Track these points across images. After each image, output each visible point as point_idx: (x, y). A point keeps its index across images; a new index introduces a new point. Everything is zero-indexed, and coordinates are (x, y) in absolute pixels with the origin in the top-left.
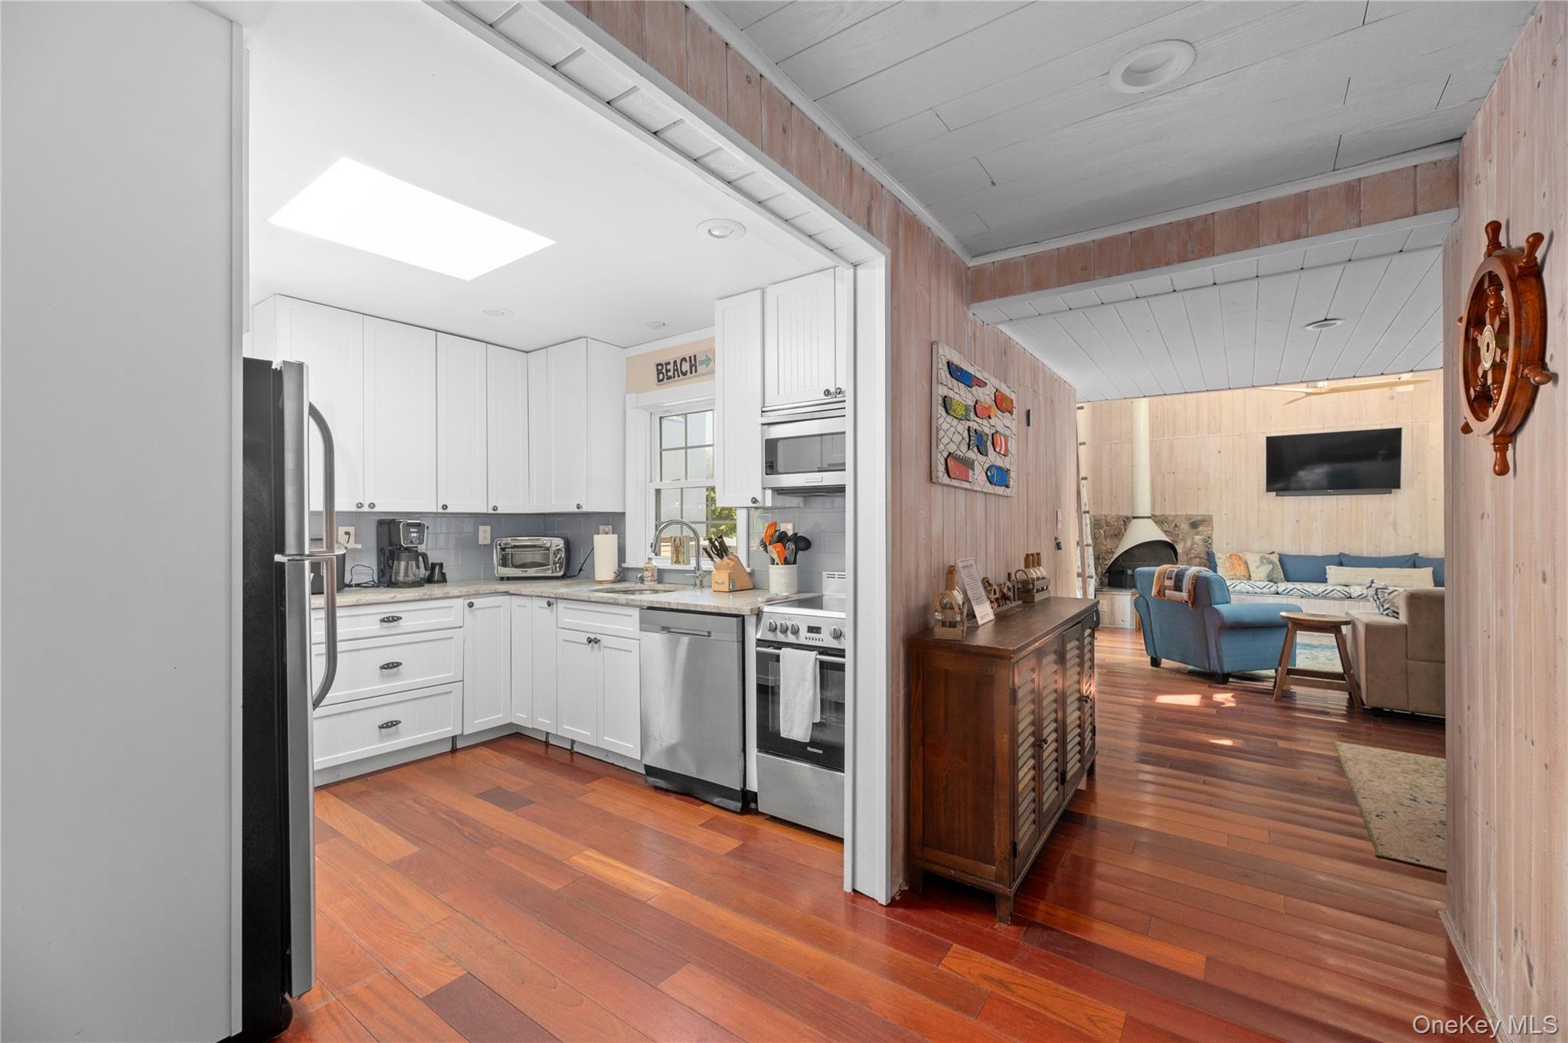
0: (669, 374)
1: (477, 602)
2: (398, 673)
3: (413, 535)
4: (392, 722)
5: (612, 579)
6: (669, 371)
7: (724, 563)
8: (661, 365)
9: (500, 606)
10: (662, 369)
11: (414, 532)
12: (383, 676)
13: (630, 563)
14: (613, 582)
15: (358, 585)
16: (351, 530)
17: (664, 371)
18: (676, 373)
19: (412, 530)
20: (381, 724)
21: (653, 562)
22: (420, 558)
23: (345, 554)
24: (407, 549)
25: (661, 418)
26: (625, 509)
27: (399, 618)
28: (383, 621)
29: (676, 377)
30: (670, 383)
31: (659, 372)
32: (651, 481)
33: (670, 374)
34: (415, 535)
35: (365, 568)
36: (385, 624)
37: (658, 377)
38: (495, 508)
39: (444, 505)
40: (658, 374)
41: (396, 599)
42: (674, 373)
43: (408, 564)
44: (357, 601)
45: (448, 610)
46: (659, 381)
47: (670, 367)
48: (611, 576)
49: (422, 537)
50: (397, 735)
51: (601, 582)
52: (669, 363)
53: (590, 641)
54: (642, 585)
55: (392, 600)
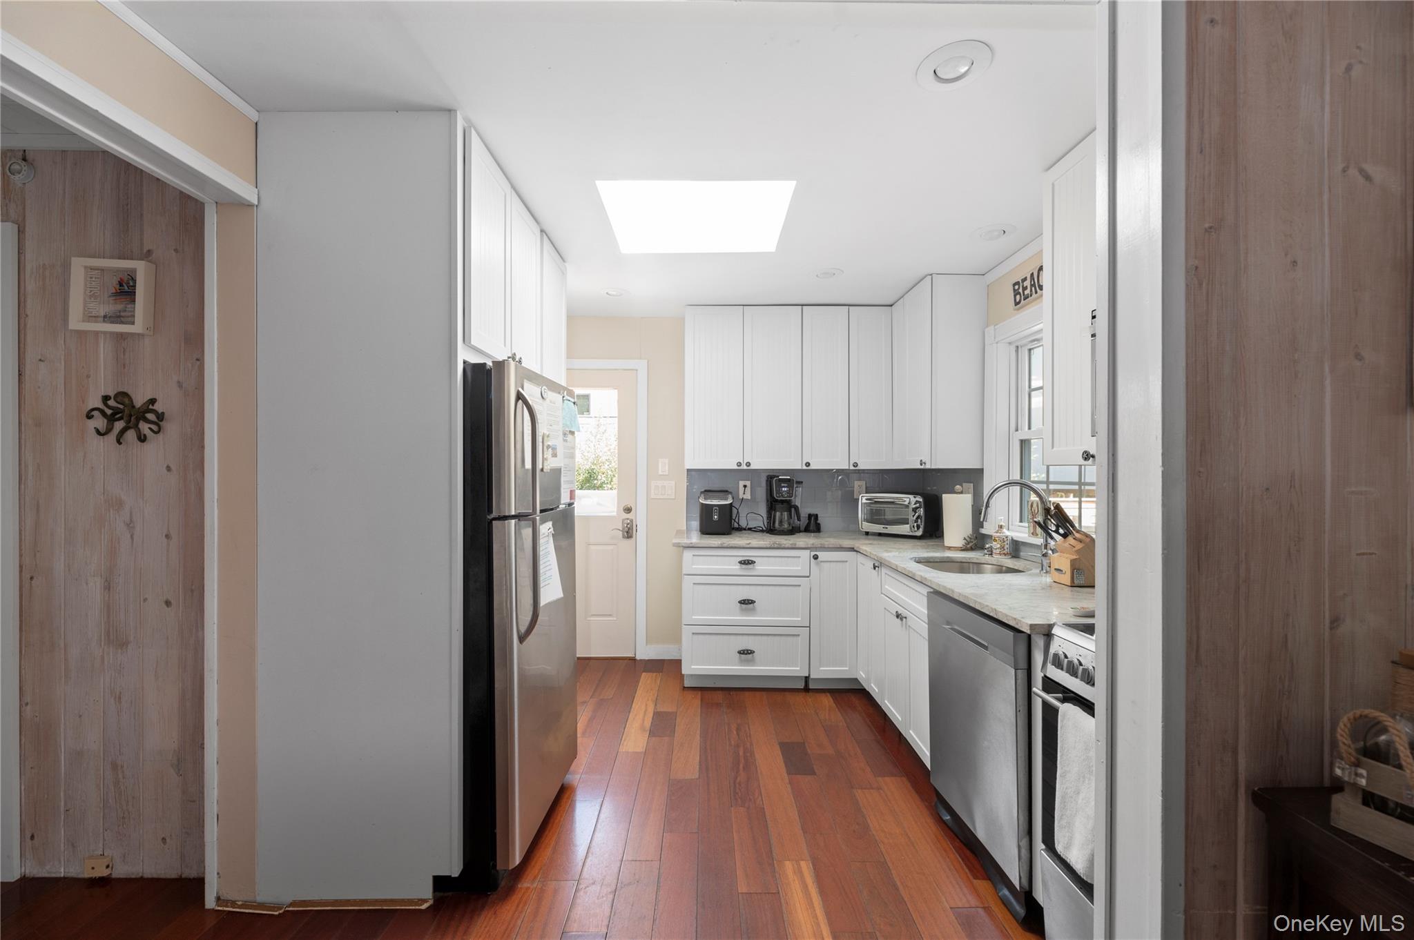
0: (1026, 292)
1: (821, 555)
2: (754, 609)
3: (783, 489)
4: (747, 650)
5: (962, 546)
6: (1026, 288)
7: (1066, 545)
8: (1017, 283)
9: (846, 561)
10: (1019, 288)
11: (784, 487)
12: (742, 610)
13: (988, 529)
14: (964, 549)
15: (750, 529)
16: (748, 483)
17: (1021, 290)
18: (1033, 288)
19: (783, 485)
20: (740, 650)
21: (1005, 530)
22: (793, 510)
23: (731, 503)
24: (782, 502)
25: (1030, 350)
26: (983, 465)
27: (753, 562)
28: (740, 562)
29: (1034, 295)
30: (1028, 304)
31: (1016, 293)
32: (1017, 430)
33: (1028, 292)
34: (786, 489)
35: (759, 516)
36: (744, 566)
37: (1015, 300)
38: (856, 465)
39: (807, 463)
40: (1015, 296)
41: (750, 546)
42: (1031, 291)
43: (782, 515)
44: (721, 544)
45: (796, 559)
46: (1017, 304)
47: (1027, 283)
48: (960, 543)
49: (791, 492)
50: (752, 662)
51: (949, 548)
52: (1025, 279)
53: (898, 616)
54: (990, 558)
55: (748, 546)
